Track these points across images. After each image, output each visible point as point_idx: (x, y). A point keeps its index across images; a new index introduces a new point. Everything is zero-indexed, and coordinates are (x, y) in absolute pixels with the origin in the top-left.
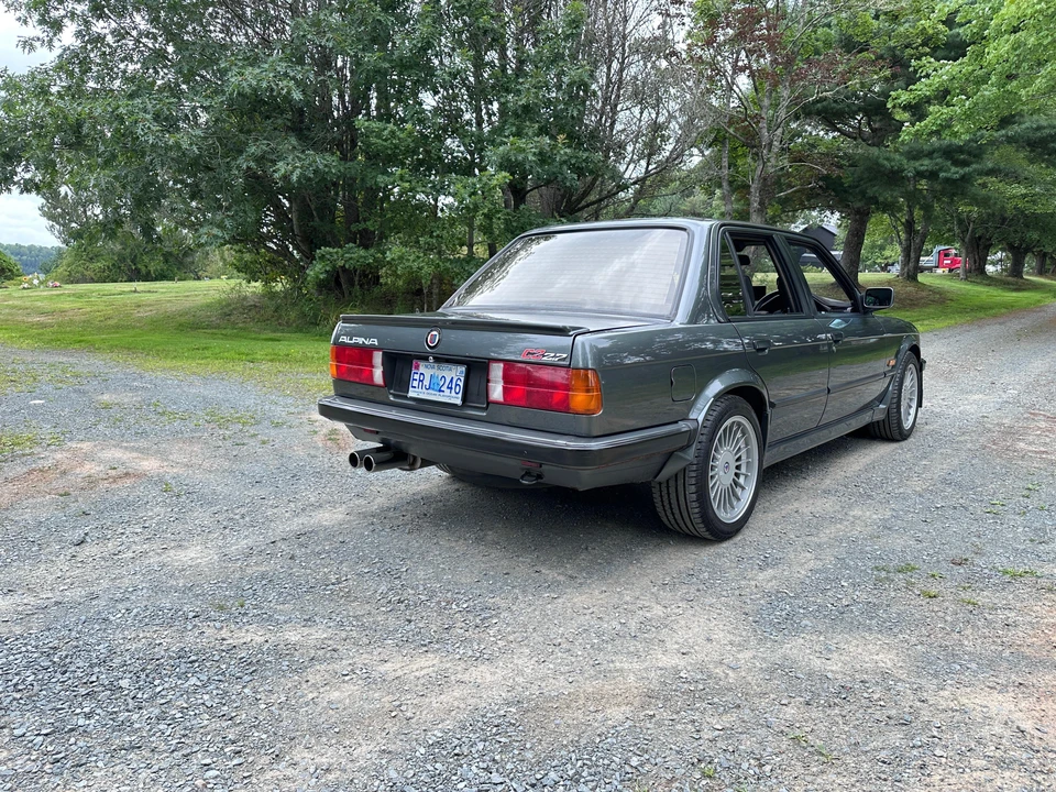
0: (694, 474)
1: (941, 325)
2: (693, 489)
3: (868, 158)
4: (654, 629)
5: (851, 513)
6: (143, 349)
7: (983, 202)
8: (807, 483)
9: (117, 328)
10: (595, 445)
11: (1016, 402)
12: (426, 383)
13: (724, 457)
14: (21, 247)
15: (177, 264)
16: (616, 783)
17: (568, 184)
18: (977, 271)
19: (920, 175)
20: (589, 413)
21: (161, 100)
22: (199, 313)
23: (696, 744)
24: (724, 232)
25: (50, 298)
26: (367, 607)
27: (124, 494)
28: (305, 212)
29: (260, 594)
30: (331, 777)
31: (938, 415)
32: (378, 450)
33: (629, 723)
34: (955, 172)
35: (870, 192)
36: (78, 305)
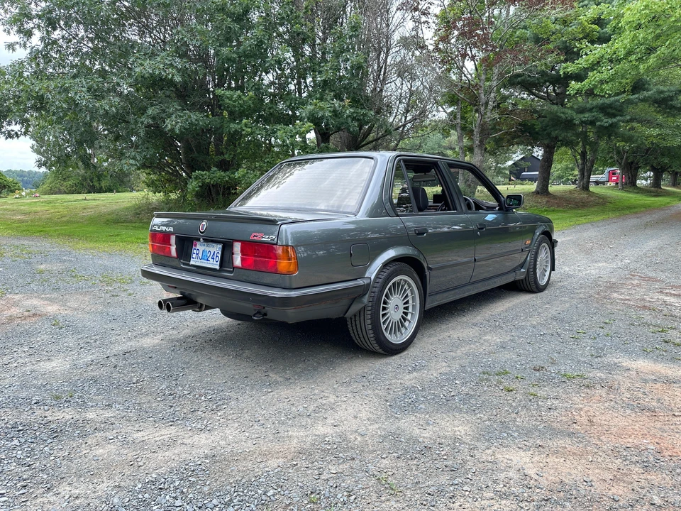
0: (369, 312)
1: (597, 219)
2: (369, 322)
3: (551, 113)
4: (323, 411)
5: (484, 338)
6: (78, 236)
7: (629, 139)
8: (464, 319)
9: (68, 222)
10: (293, 294)
11: (626, 267)
12: (200, 255)
13: (395, 301)
14: (23, 171)
15: (120, 182)
16: (252, 506)
17: (351, 130)
18: (631, 184)
19: (582, 123)
20: (290, 273)
21: (92, 79)
22: (120, 213)
23: (315, 482)
24: (399, 161)
25: (30, 204)
26: (150, 398)
27: (27, 327)
28: (188, 149)
29: (86, 389)
30: (77, 502)
31: (569, 276)
32: (178, 298)
33: (279, 469)
34: (606, 121)
35: (554, 134)
36: (46, 208)
